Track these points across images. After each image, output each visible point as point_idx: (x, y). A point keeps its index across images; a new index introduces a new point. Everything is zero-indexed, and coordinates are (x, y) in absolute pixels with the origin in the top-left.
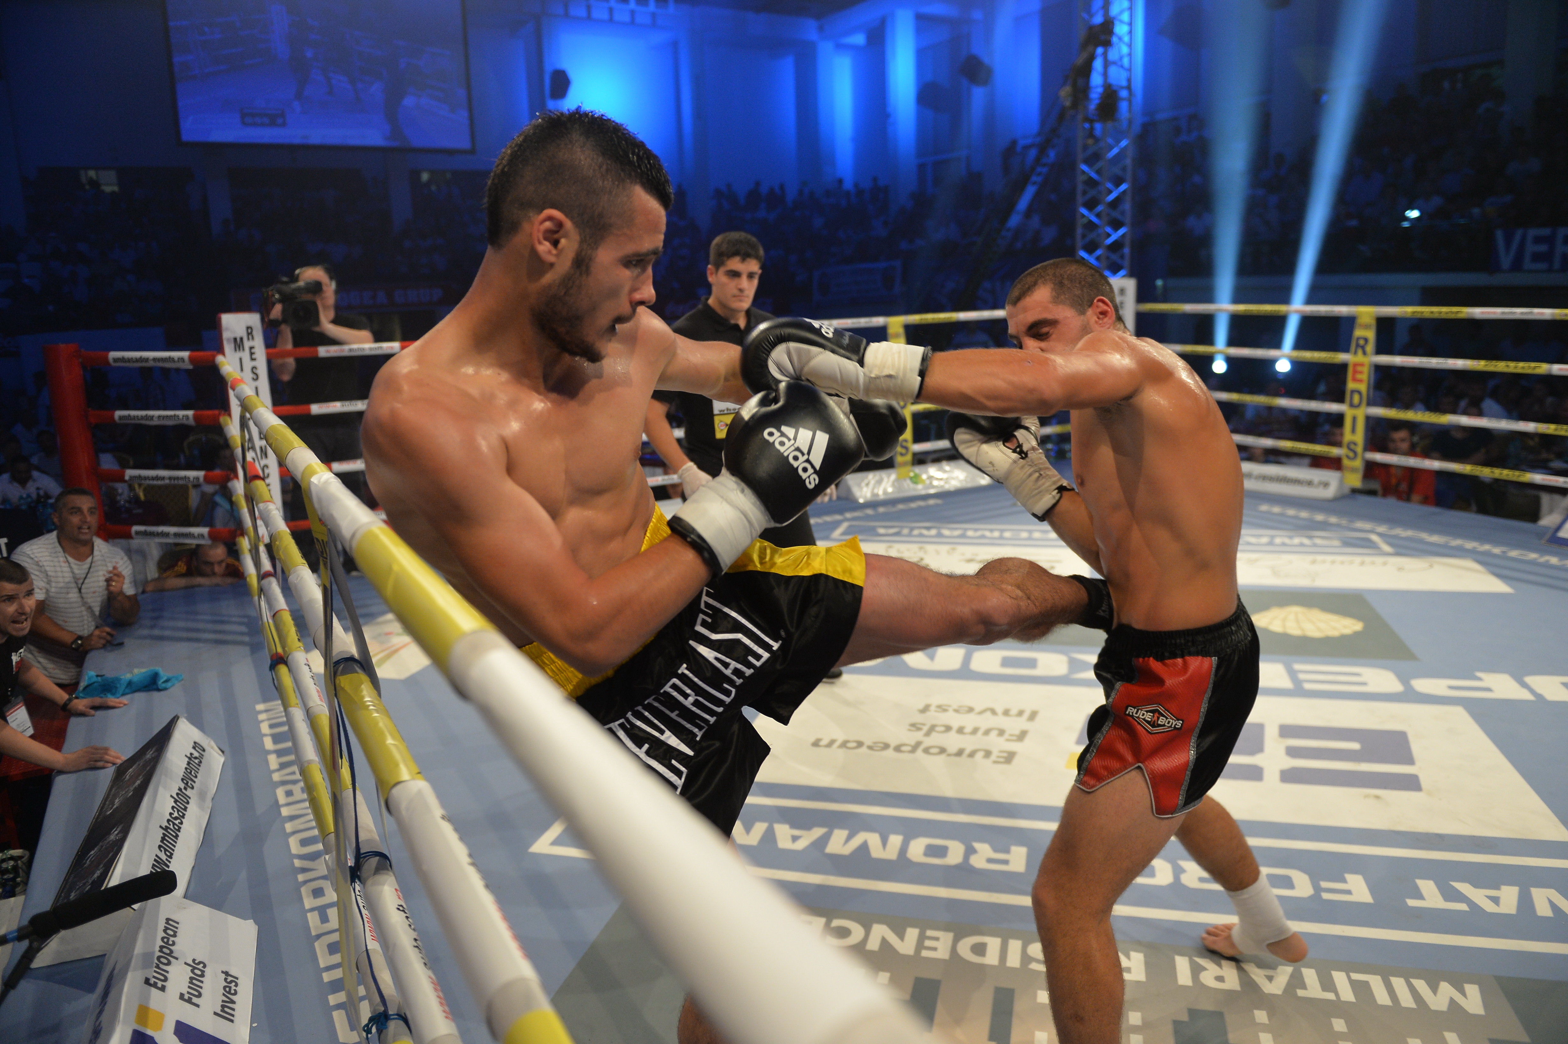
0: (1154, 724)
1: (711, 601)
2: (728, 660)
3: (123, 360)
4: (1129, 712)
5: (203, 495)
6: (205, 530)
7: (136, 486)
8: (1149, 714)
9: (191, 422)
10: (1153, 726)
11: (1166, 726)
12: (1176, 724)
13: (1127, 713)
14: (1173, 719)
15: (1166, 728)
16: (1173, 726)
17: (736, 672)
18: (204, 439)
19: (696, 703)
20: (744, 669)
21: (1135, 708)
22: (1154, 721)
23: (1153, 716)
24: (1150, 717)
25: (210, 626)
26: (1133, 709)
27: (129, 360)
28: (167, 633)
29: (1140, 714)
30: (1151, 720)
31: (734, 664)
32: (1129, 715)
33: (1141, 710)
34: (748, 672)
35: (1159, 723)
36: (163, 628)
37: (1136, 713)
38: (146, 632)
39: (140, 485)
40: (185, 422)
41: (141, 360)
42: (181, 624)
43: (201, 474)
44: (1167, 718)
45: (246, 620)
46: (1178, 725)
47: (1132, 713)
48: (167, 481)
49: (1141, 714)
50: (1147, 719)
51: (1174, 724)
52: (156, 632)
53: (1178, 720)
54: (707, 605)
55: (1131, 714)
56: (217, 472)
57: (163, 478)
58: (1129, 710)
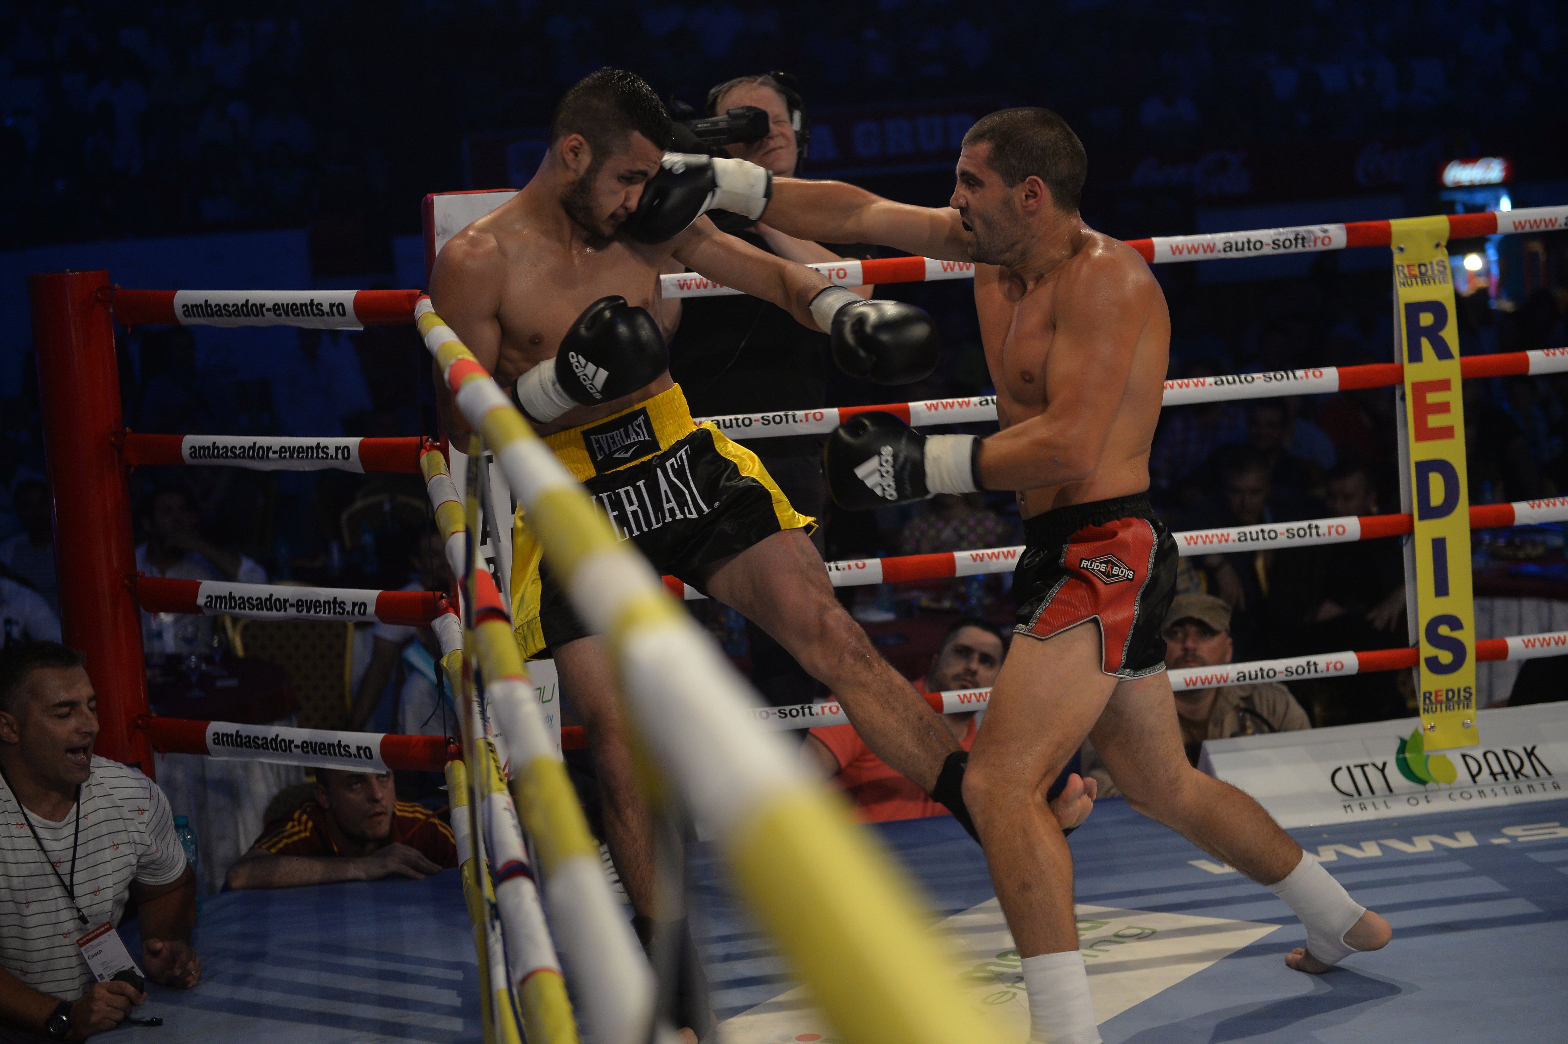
0: (1108, 575)
1: (684, 457)
2: (672, 498)
3: (206, 309)
4: (1084, 565)
5: (378, 645)
6: (373, 739)
7: (228, 623)
8: (1103, 565)
9: (355, 465)
10: (1108, 576)
11: (1120, 576)
12: (1128, 575)
13: (1082, 566)
14: (1126, 569)
15: (1120, 578)
16: (1126, 576)
17: (671, 510)
18: (387, 507)
19: (634, 513)
20: (678, 512)
21: (1088, 561)
22: (1109, 571)
23: (1107, 567)
24: (1104, 568)
25: (371, 986)
26: (1087, 562)
27: (222, 310)
28: (272, 997)
29: (1094, 566)
30: (1106, 570)
31: (673, 504)
32: (1083, 568)
33: (1095, 562)
34: (679, 516)
35: (1113, 573)
36: (261, 984)
37: (1091, 566)
38: (219, 991)
39: (235, 620)
40: (339, 464)
41: (247, 309)
42: (305, 976)
43: (370, 595)
44: (1120, 568)
45: (458, 975)
46: (1131, 576)
47: (1087, 565)
48: (292, 612)
49: (1096, 566)
50: (1101, 570)
51: (1127, 574)
52: (246, 994)
53: (1131, 570)
54: (681, 457)
55: (1085, 567)
56: (415, 590)
57: (282, 604)
58: (1083, 563)
